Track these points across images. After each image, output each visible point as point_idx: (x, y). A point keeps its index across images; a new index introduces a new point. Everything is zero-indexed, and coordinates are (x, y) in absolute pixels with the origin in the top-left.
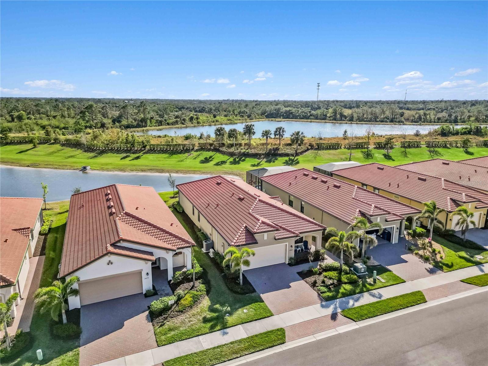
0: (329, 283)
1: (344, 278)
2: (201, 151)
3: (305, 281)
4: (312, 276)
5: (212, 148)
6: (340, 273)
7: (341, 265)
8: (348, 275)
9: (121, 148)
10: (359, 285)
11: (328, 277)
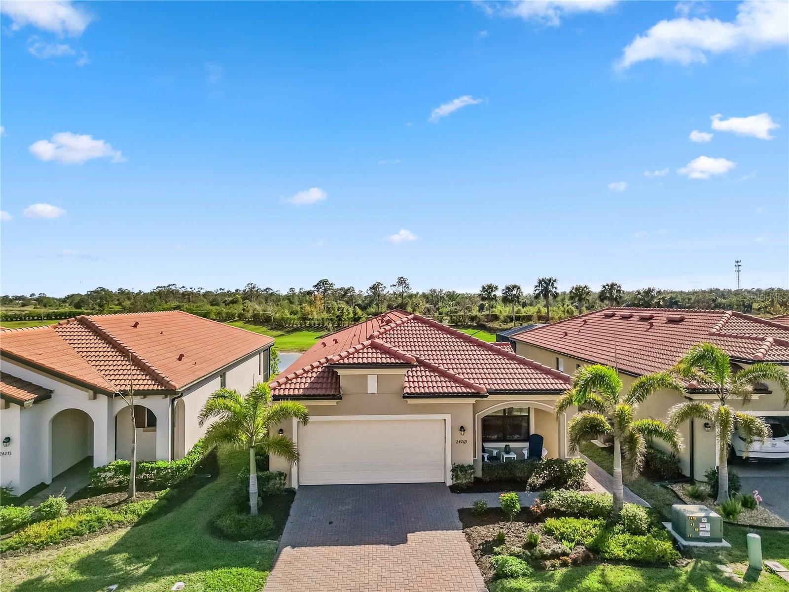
0: (548, 551)
1: (617, 545)
3: (467, 534)
4: (502, 524)
5: (475, 324)
6: (608, 528)
7: (616, 498)
8: (640, 539)
9: (323, 325)
10: (676, 577)
11: (557, 533)
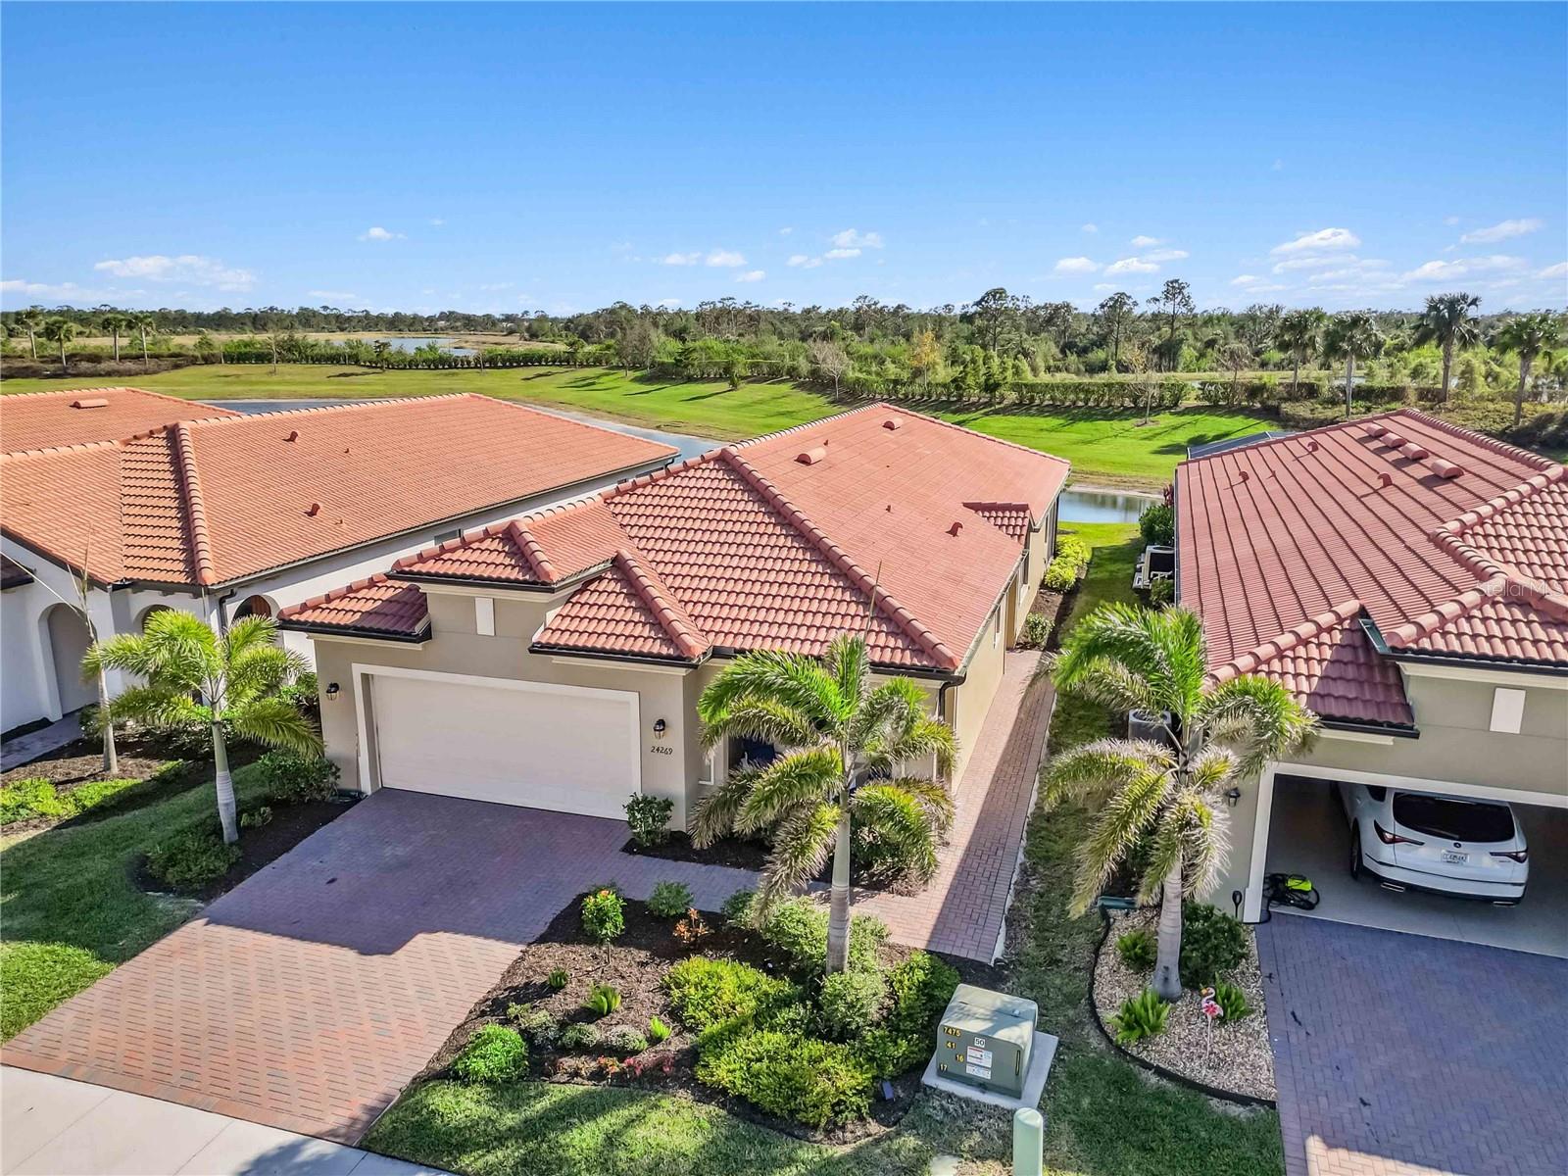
2: (1200, 414)
3: (522, 956)
4: (605, 949)
6: (774, 1004)
9: (929, 398)
